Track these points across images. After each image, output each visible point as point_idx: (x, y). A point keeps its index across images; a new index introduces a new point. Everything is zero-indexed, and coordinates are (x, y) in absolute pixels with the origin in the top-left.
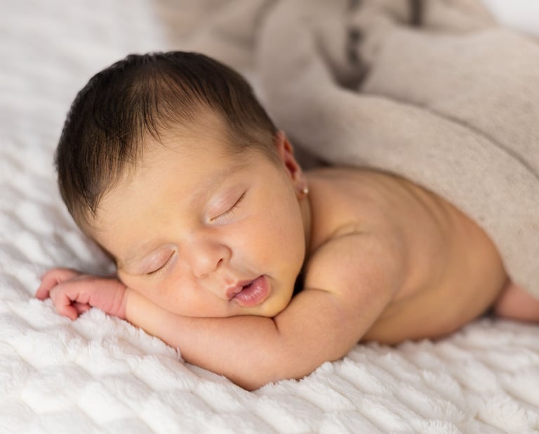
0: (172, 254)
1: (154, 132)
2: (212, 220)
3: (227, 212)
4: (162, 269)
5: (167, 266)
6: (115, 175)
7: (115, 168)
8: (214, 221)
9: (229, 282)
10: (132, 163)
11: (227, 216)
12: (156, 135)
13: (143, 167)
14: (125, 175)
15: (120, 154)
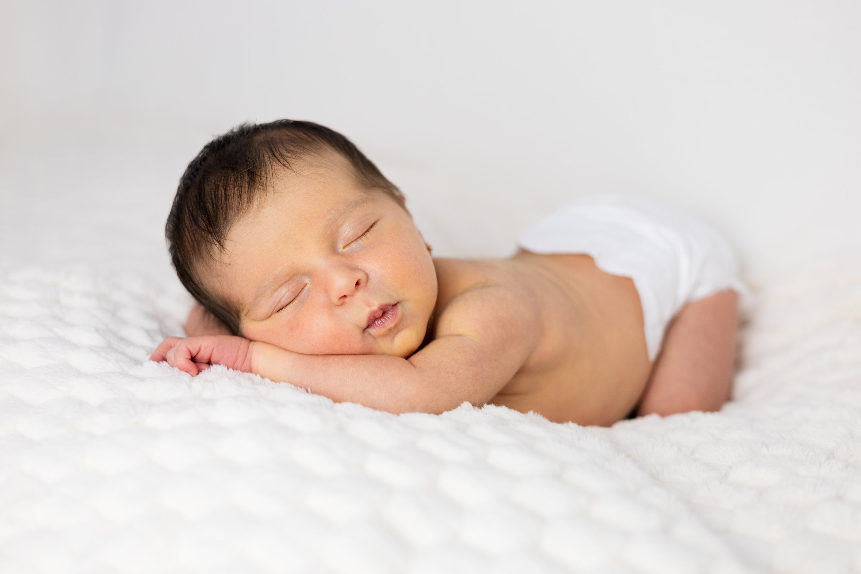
0: (305, 286)
1: (285, 163)
2: (344, 248)
3: (360, 237)
4: (294, 302)
5: (299, 298)
6: (245, 204)
7: (245, 197)
8: (347, 249)
9: (369, 305)
10: (263, 190)
11: (360, 241)
12: (286, 165)
13: (274, 192)
14: (256, 202)
15: (249, 185)
